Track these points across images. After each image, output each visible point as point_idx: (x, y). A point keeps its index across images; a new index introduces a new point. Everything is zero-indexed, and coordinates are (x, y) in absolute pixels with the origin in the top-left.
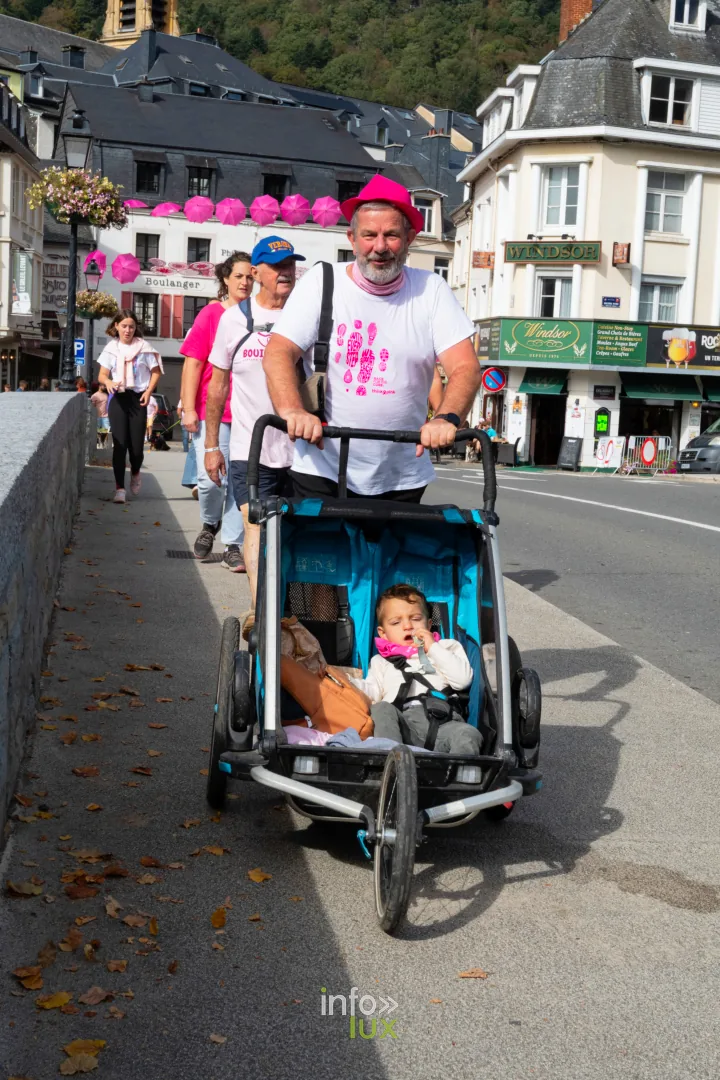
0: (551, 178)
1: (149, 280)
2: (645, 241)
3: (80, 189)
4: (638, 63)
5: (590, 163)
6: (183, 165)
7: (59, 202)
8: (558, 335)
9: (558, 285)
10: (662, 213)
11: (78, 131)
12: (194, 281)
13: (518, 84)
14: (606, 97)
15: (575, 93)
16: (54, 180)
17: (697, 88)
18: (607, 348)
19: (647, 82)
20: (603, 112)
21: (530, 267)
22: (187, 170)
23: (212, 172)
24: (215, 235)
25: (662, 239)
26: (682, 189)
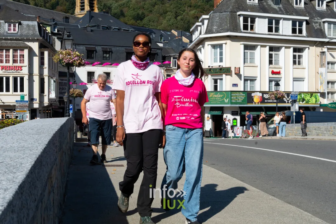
0: (214, 49)
2: (244, 66)
3: (70, 56)
4: (238, 13)
5: (226, 44)
6: (101, 50)
7: (63, 59)
8: (219, 96)
9: (218, 81)
10: (249, 57)
11: (68, 38)
13: (202, 21)
14: (230, 24)
15: (220, 23)
16: (61, 53)
17: (257, 19)
18: (235, 99)
19: (241, 19)
20: (229, 28)
21: (210, 76)
22: (102, 52)
23: (110, 52)
24: (112, 71)
25: (249, 66)
26: (255, 50)
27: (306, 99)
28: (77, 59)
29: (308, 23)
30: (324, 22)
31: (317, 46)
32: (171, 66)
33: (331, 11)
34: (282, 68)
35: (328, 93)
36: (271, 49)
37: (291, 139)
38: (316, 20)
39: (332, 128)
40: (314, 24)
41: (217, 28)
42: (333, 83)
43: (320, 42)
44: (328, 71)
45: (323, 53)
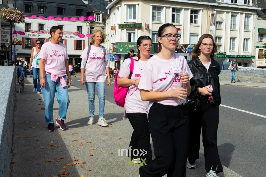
0: (129, 8)
1: (29, 34)
2: (152, 23)
3: (12, 13)
5: (139, 4)
6: (37, 5)
7: (5, 17)
8: (133, 46)
9: (132, 34)
10: (156, 16)
12: (40, 34)
16: (4, 11)
21: (125, 30)
22: (38, 7)
23: (43, 7)
24: (45, 23)
25: (156, 23)
26: (161, 11)
28: (18, 16)
31: (208, 9)
32: (95, 20)
34: (181, 26)
36: (174, 10)
42: (220, 38)
43: (211, 6)
44: (217, 29)
45: (213, 15)
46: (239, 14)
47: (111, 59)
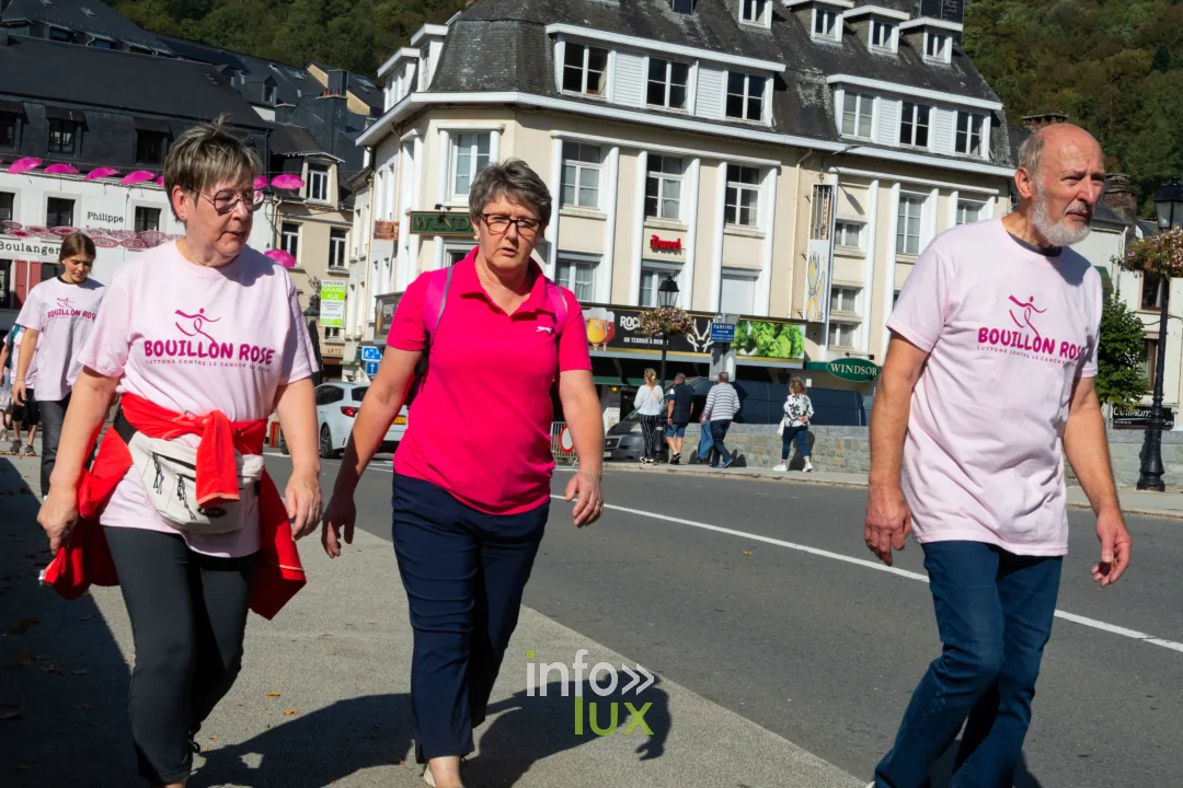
0: (459, 145)
2: (560, 215)
4: (551, 29)
5: (501, 131)
6: (43, 116)
10: (577, 185)
13: (423, 45)
14: (518, 62)
15: (485, 56)
17: (612, 56)
19: (560, 49)
20: (514, 77)
21: (438, 240)
22: (48, 122)
23: (77, 126)
24: (80, 196)
25: (577, 214)
26: (599, 162)
27: (761, 342)
29: (781, 84)
30: (833, 86)
31: (804, 165)
32: (303, 193)
33: (857, 50)
35: (833, 326)
36: (654, 162)
37: (707, 475)
38: (808, 78)
39: (842, 443)
40: (799, 89)
41: (472, 75)
42: (850, 292)
43: (816, 151)
44: (837, 252)
45: (824, 189)
46: (936, 191)
47: (373, 366)
